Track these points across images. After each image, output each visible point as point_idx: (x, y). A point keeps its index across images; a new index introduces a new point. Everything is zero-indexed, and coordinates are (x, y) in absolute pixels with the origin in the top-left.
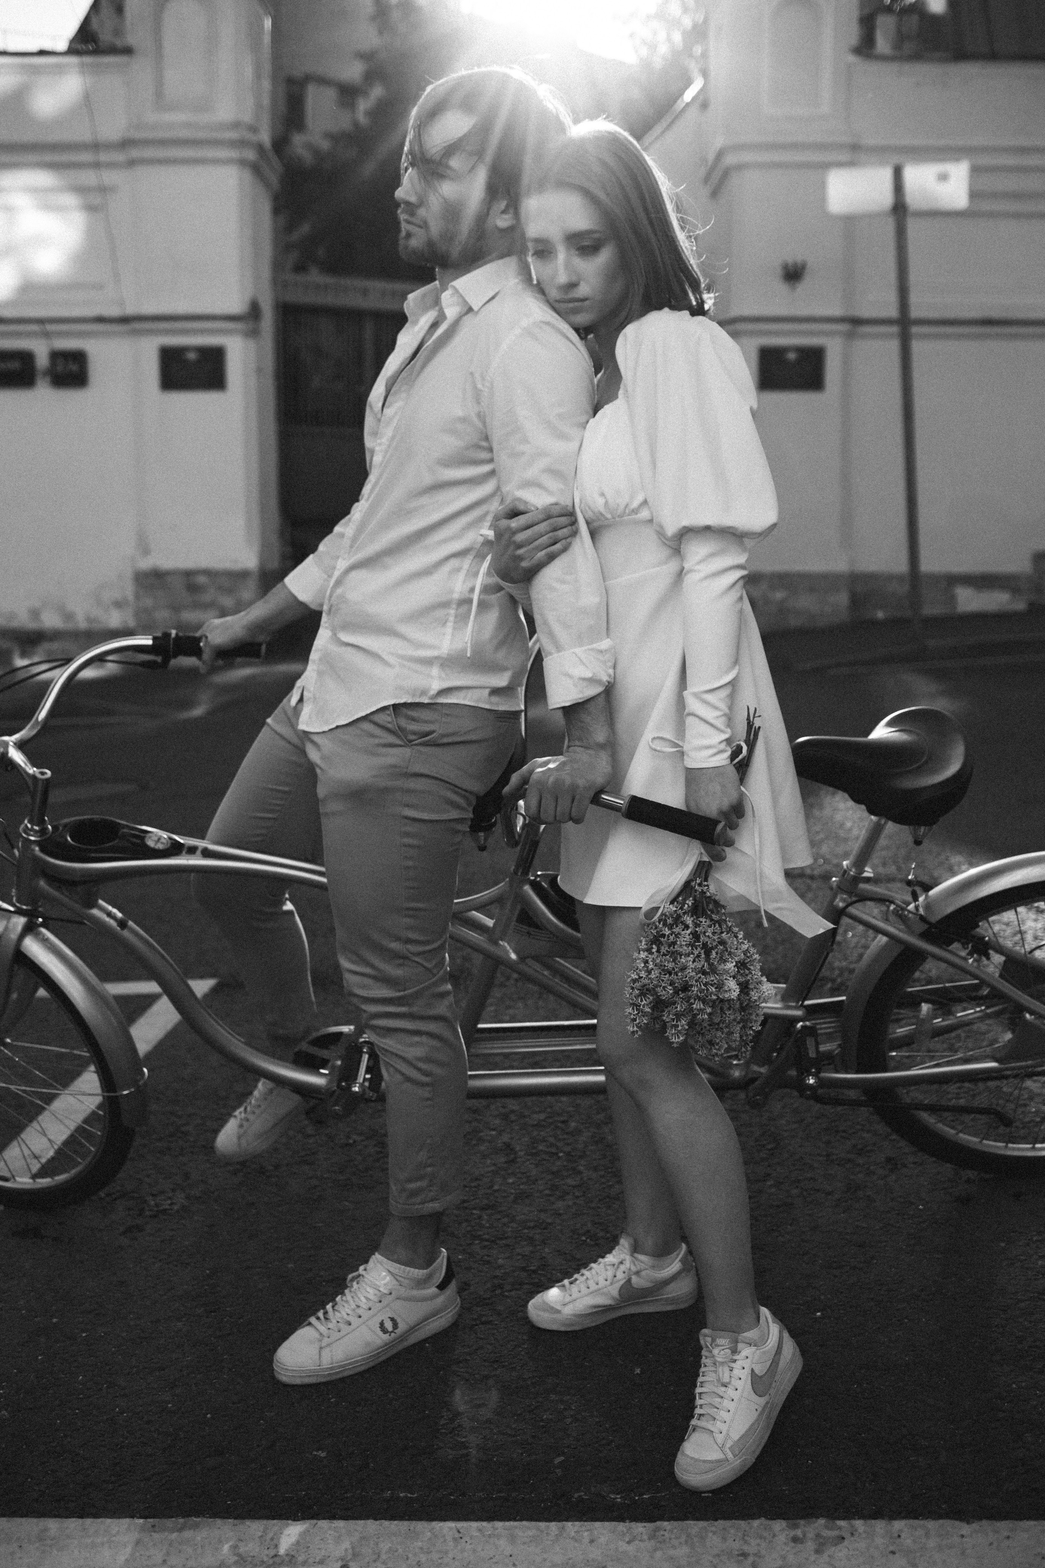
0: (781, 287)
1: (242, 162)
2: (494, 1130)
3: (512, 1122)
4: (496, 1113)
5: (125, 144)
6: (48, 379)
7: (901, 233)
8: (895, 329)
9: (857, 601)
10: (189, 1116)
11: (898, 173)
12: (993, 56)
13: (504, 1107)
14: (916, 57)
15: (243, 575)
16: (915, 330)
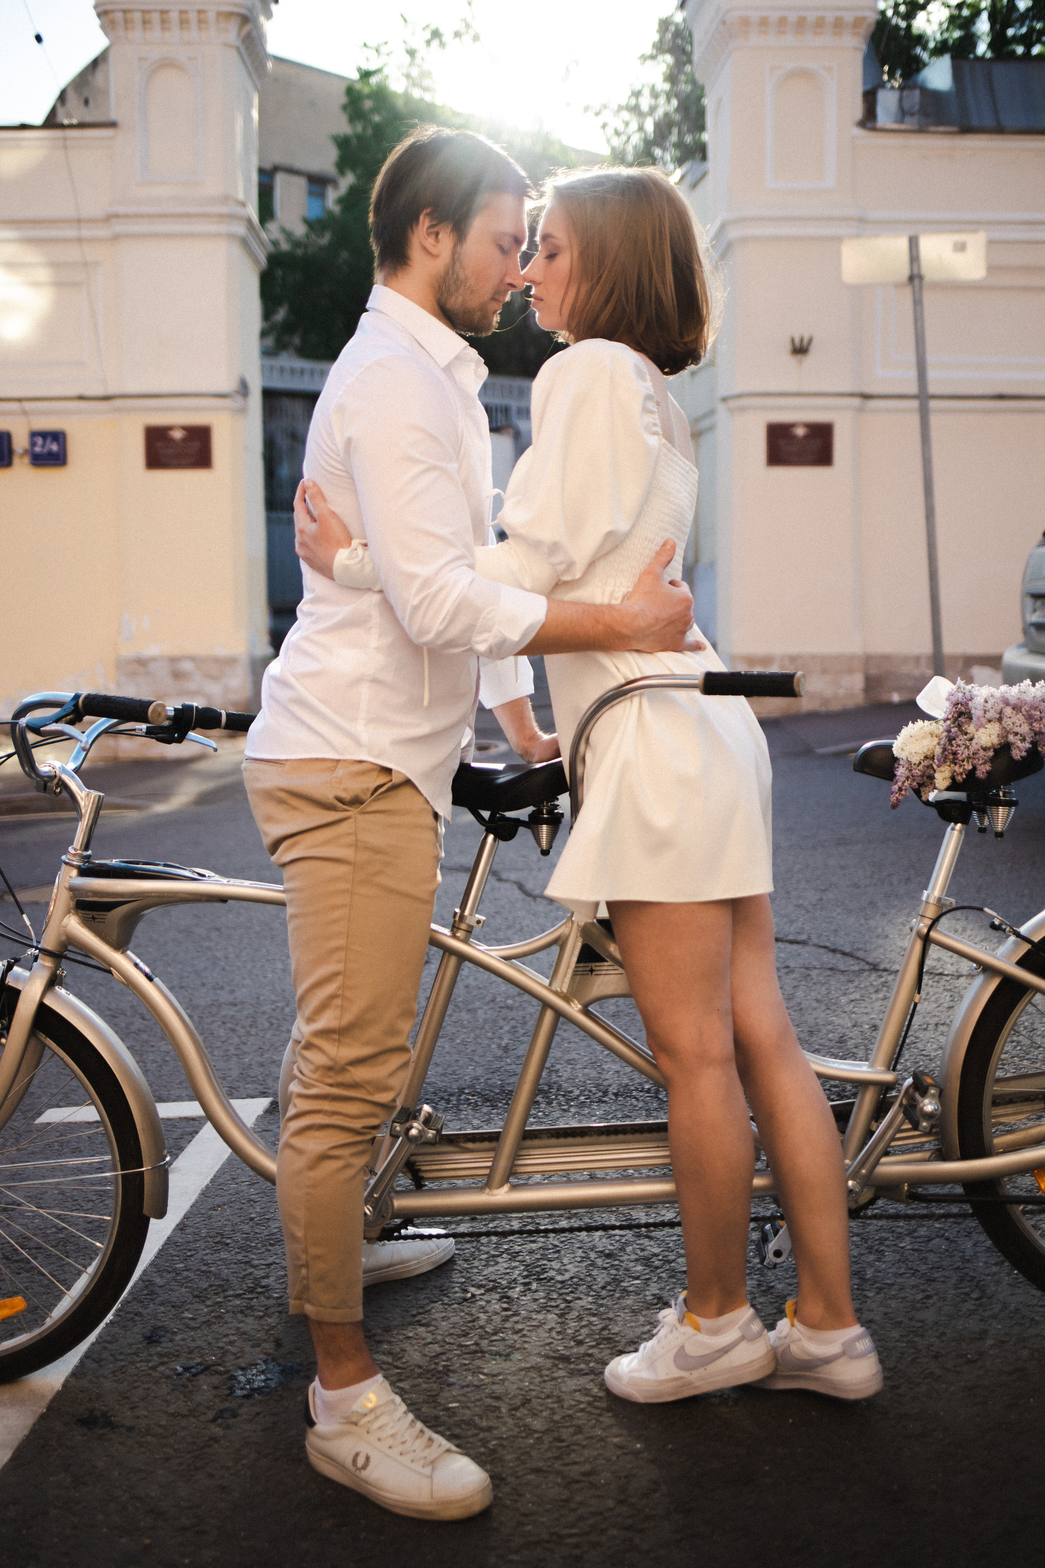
0: (792, 361)
1: (231, 236)
2: (637, 1278)
3: (657, 1268)
4: (633, 1257)
5: (109, 218)
6: (26, 460)
7: (918, 303)
8: (915, 404)
9: (872, 683)
10: (269, 1265)
11: (913, 243)
12: (999, 130)
13: (643, 1250)
14: (921, 130)
15: (231, 661)
16: (933, 404)
